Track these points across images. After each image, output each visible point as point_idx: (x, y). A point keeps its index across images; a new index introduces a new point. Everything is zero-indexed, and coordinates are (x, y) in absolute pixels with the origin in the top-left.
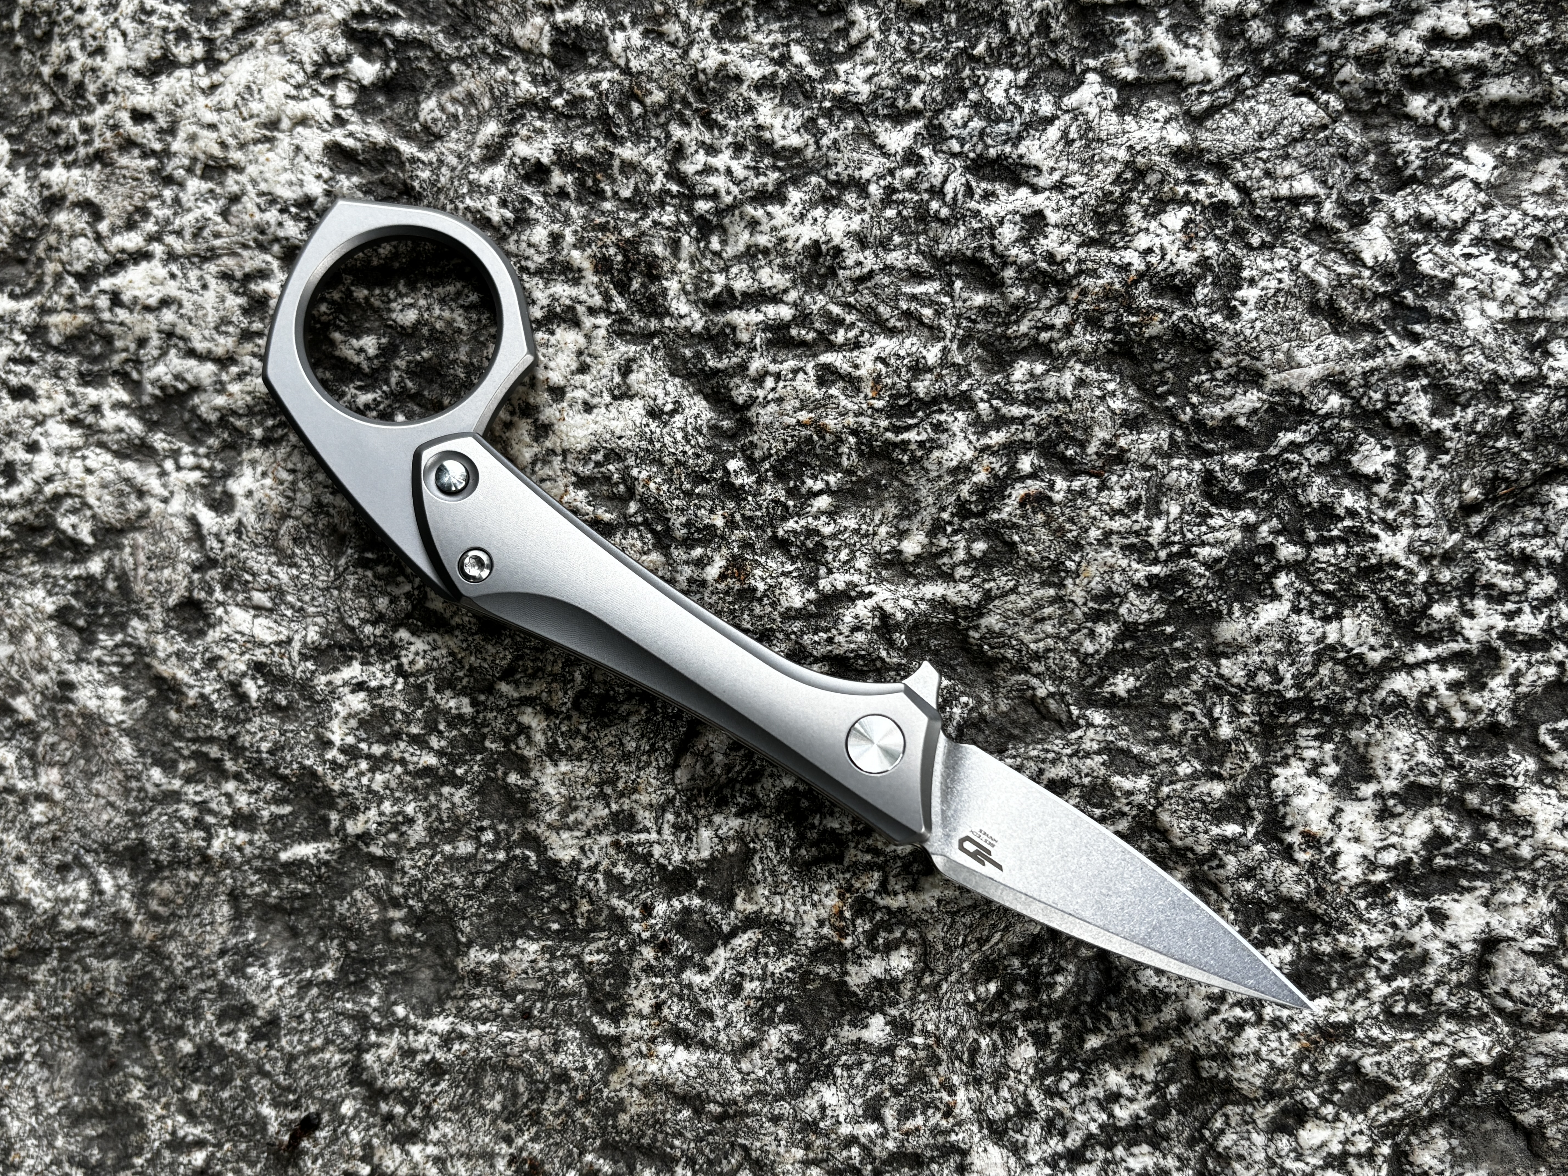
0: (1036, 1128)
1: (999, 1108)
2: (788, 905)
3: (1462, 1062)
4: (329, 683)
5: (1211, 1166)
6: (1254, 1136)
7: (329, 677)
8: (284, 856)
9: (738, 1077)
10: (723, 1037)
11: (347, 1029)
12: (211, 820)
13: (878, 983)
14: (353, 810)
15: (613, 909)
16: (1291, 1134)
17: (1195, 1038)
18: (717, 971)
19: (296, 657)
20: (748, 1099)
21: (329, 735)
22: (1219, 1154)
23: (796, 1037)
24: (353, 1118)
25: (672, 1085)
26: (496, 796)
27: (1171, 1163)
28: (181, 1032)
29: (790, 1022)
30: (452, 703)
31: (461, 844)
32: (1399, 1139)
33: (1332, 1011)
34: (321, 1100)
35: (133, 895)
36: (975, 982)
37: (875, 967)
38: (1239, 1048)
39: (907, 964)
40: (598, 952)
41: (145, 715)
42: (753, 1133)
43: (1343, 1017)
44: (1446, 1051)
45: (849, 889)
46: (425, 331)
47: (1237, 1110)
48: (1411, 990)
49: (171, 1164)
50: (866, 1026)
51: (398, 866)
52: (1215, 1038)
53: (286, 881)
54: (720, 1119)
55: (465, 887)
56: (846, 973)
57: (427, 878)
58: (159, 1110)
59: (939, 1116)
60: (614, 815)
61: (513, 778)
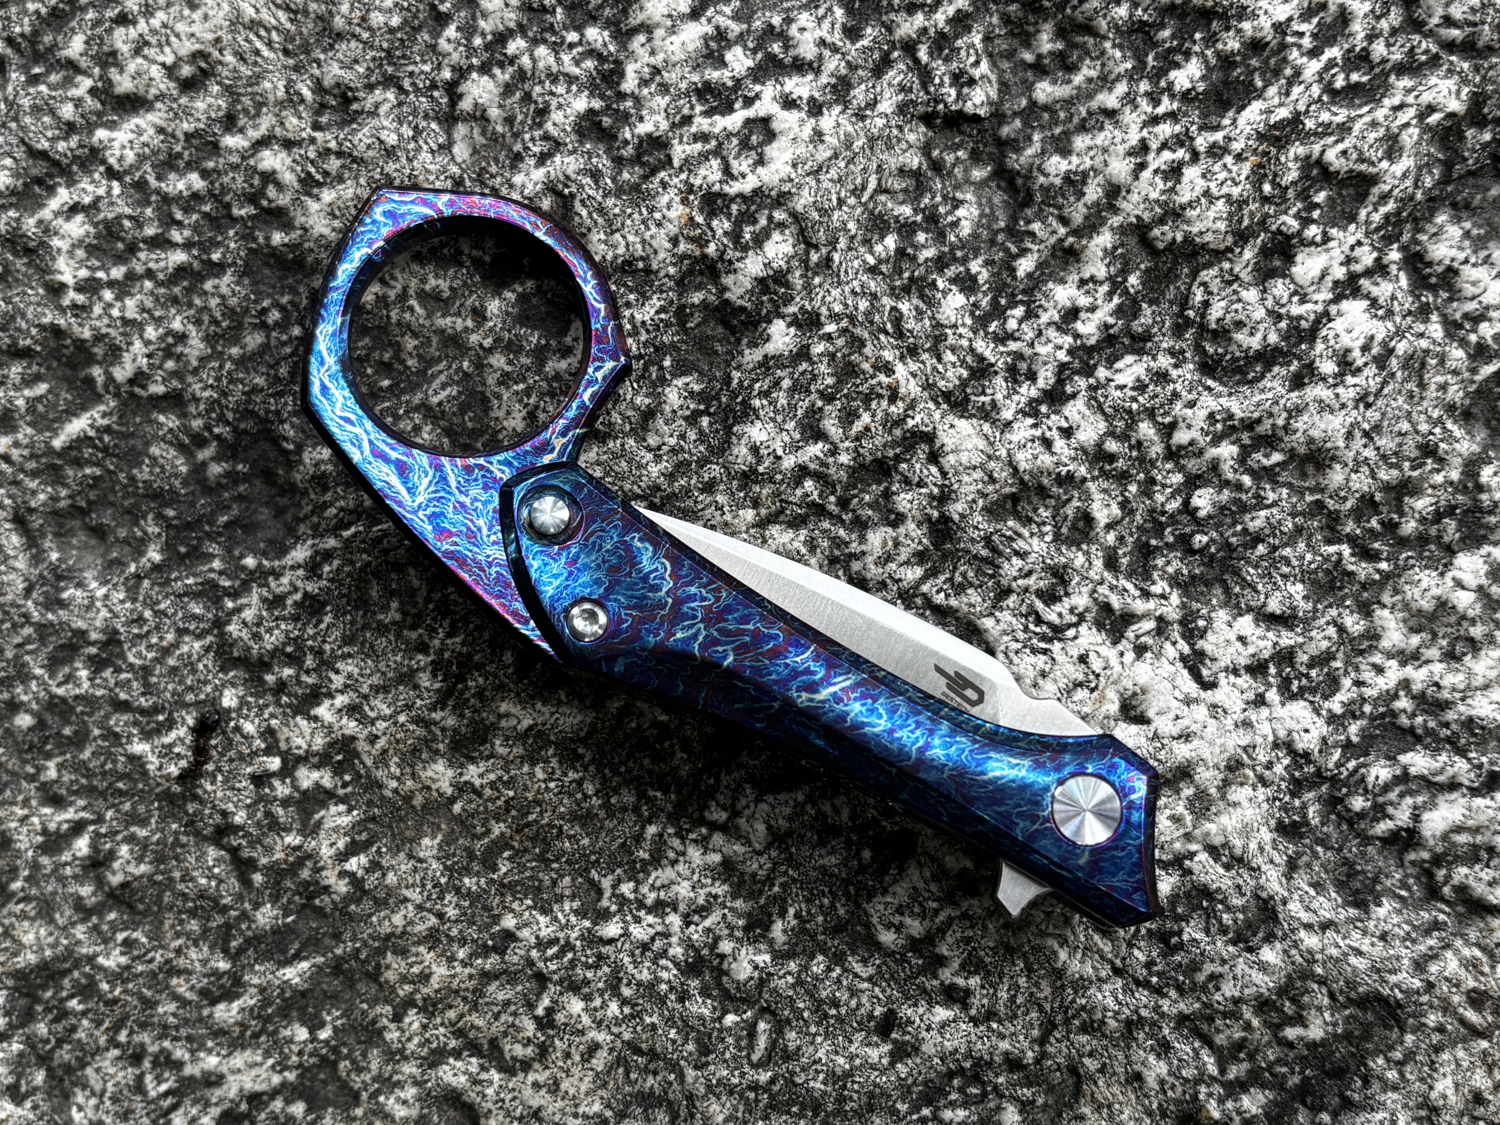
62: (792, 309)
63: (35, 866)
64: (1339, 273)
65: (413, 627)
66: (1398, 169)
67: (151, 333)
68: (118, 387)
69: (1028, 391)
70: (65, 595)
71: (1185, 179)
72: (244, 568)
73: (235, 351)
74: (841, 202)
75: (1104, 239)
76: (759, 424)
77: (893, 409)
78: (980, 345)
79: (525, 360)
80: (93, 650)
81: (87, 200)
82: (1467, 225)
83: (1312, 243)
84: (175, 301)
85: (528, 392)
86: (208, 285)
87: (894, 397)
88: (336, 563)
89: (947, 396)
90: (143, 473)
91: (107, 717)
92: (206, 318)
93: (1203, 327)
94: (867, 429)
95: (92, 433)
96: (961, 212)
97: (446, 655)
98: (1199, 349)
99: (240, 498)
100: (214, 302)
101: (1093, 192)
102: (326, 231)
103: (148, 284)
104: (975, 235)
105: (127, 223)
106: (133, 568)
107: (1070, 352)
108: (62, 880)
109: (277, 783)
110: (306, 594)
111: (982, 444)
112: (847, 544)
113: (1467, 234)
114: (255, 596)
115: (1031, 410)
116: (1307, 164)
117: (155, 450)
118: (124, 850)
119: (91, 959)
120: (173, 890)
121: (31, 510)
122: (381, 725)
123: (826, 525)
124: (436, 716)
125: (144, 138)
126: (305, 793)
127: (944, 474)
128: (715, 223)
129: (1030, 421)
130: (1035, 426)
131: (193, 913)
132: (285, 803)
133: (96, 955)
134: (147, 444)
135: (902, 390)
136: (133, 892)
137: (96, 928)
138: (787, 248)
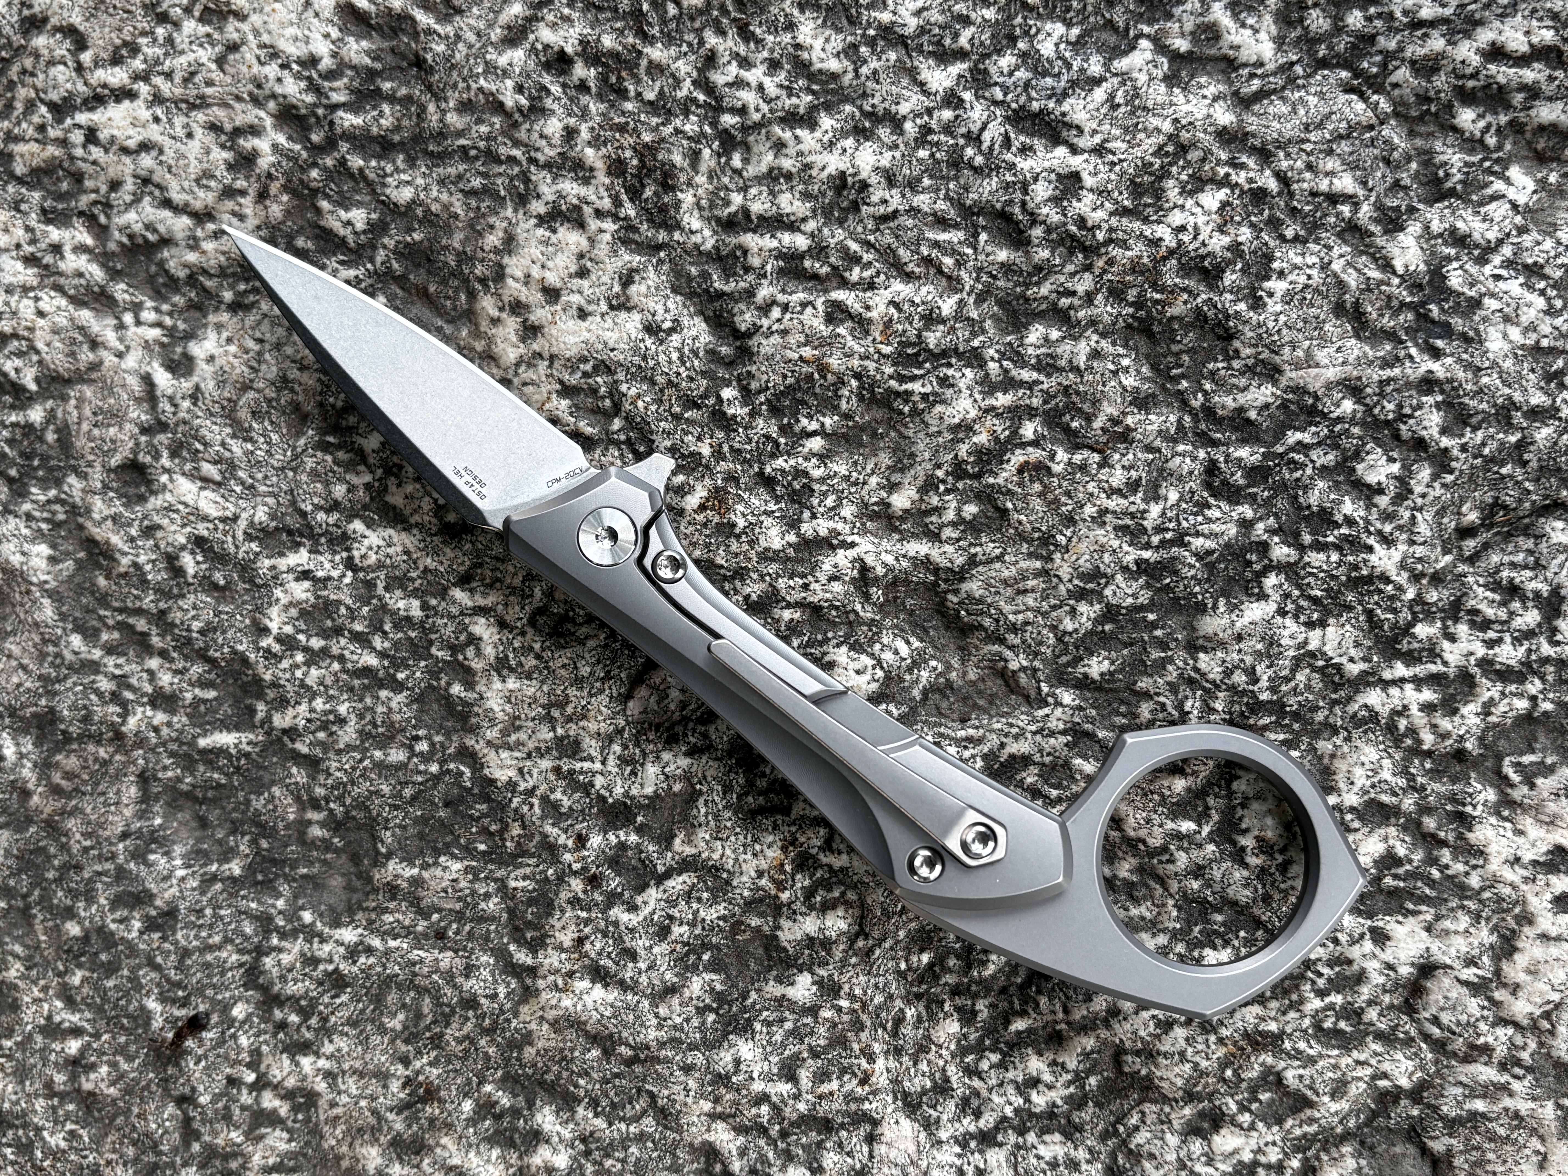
0: (951, 1106)
1: (916, 1081)
2: (728, 852)
3: (1383, 1083)
4: (273, 567)
5: (1121, 1161)
6: (1168, 1136)
7: (273, 561)
8: (202, 743)
9: (654, 1021)
10: (644, 980)
11: (248, 929)
12: (128, 695)
13: (810, 941)
14: (282, 703)
15: (546, 836)
16: (1204, 1138)
17: (1122, 1031)
18: (647, 911)
19: (240, 536)
20: (662, 1045)
21: (267, 622)
22: (1131, 1151)
23: (719, 987)
24: (244, 1022)
25: (585, 1023)
26: (435, 706)
27: (1082, 1154)
28: (70, 913)
29: (713, 971)
30: (401, 604)
31: (393, 751)
32: (1309, 1154)
33: (1263, 1019)
34: (212, 1000)
35: (35, 765)
36: (909, 951)
37: (810, 925)
38: (1165, 1046)
39: (843, 925)
40: (525, 878)
41: (71, 577)
42: (662, 1081)
43: (1273, 1027)
44: (1369, 1071)
45: (793, 842)
46: (419, 212)
47: (1154, 1108)
48: (1343, 1007)
49: (43, 1050)
50: (792, 984)
51: (323, 766)
52: (1142, 1033)
53: (202, 768)
54: (630, 1062)
55: (393, 796)
56: (779, 927)
57: (353, 783)
58: (36, 993)
59: (855, 1082)
60: (559, 740)
61: (456, 689)
62: (822, 972)
63: (29, 1038)
68: (272, 729)
77: (859, 1090)
85: (587, 922)
90: (258, 803)
93: (1124, 1143)
97: (421, 1078)
99: (325, 862)
106: (214, 868)
112: (770, 1165)
114: (298, 946)
115: (963, 1142)
119: (39, 1130)
124: (391, 1116)
125: (390, 551)
128: (799, 876)
132: (243, 1108)
133: (43, 1128)
137: (54, 1109)
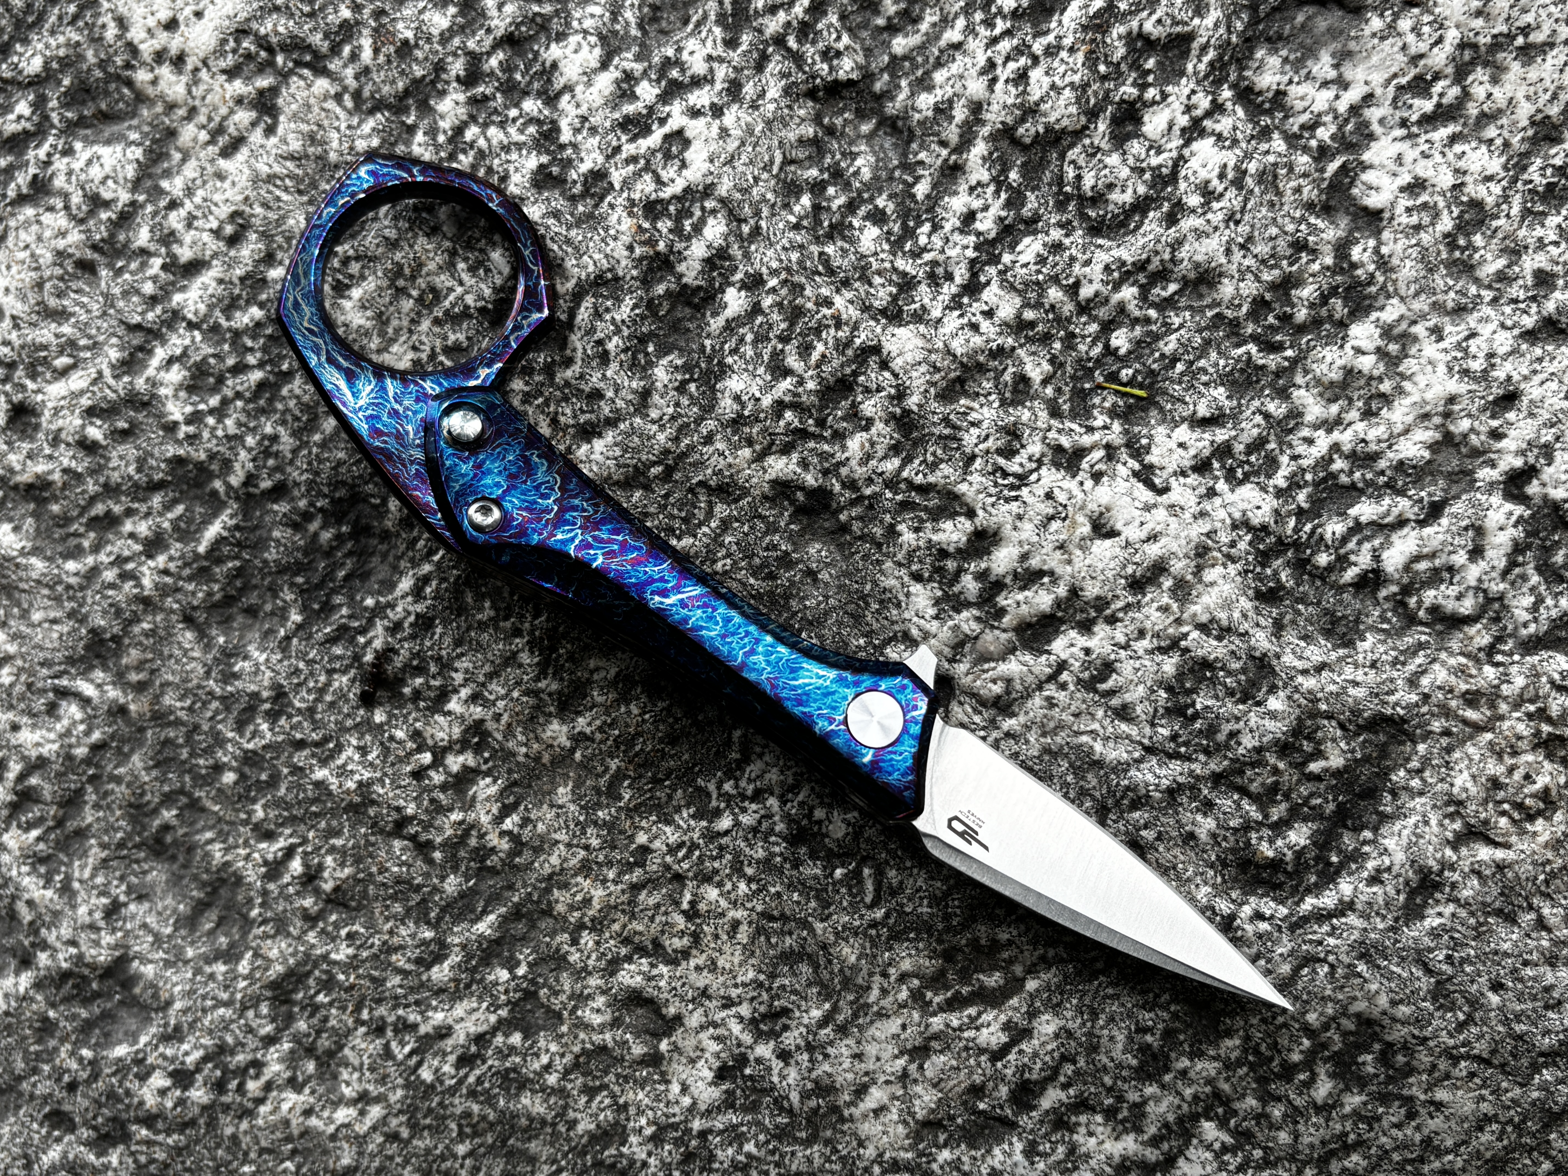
64: (1183, 121)
65: (506, 619)
66: (1209, 21)
67: (250, 441)
69: (949, 290)
70: (236, 668)
71: (1032, 81)
72: (366, 609)
73: (317, 437)
74: (756, 179)
75: (979, 149)
76: (735, 377)
78: (900, 264)
79: (538, 378)
80: (267, 706)
81: (178, 352)
82: (1284, 53)
83: (1154, 103)
84: (263, 411)
86: (285, 392)
87: (838, 325)
88: (434, 583)
89: (883, 312)
91: (291, 756)
92: (289, 418)
94: (824, 356)
95: (225, 534)
96: (859, 162)
98: (1084, 217)
100: (292, 403)
101: (960, 113)
102: (362, 322)
103: (239, 404)
104: (875, 178)
105: (212, 361)
107: (976, 248)
108: (288, 898)
109: (432, 773)
110: (418, 615)
111: (920, 343)
113: (1286, 60)
116: (1130, 39)
117: (276, 534)
118: (329, 860)
120: (374, 883)
121: (194, 608)
122: (501, 704)
123: (812, 444)
126: (456, 776)
127: (896, 376)
129: (957, 313)
130: (961, 316)
131: (394, 898)
134: (270, 530)
135: (844, 317)
136: (345, 893)
138: (722, 228)
